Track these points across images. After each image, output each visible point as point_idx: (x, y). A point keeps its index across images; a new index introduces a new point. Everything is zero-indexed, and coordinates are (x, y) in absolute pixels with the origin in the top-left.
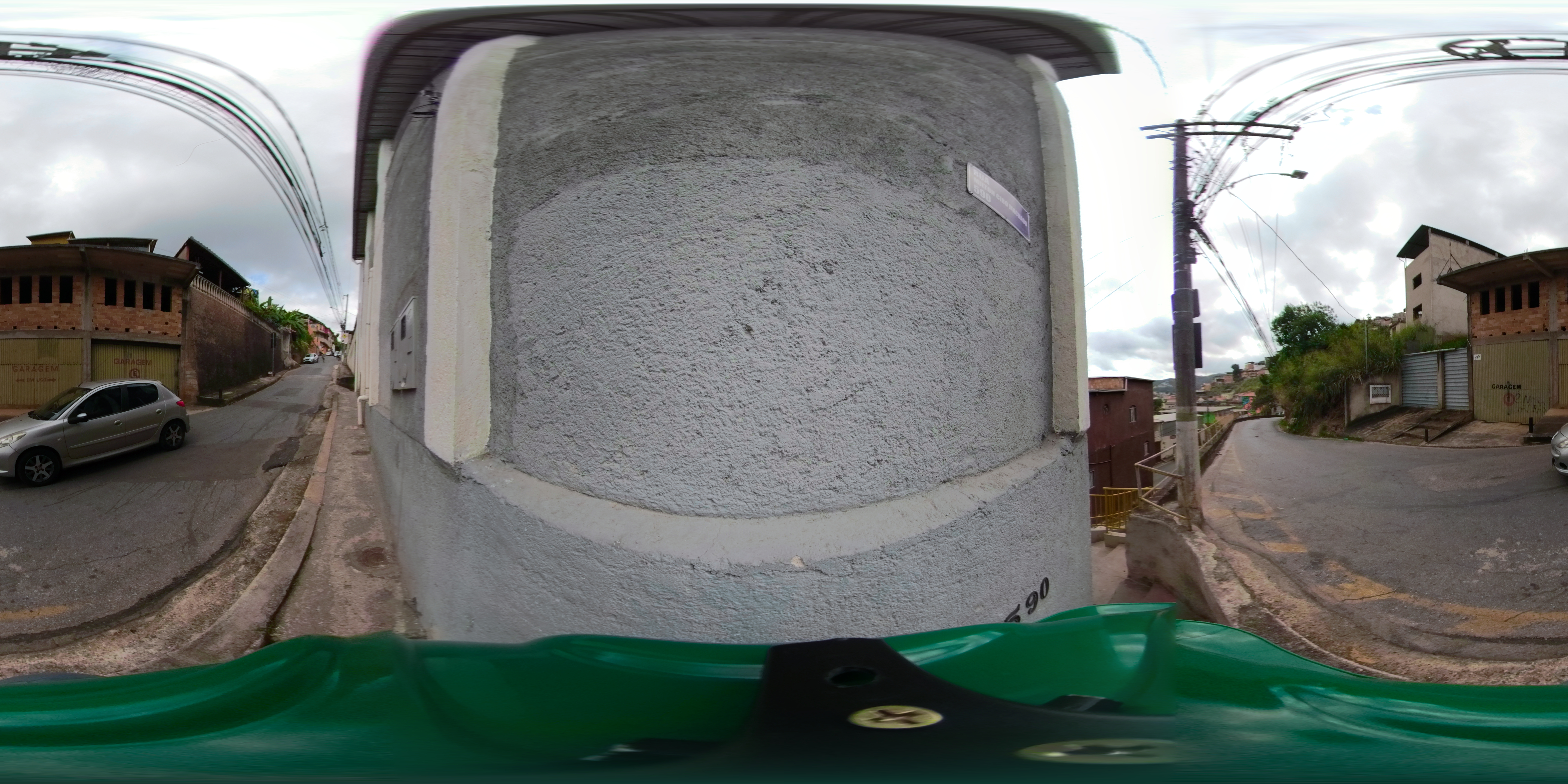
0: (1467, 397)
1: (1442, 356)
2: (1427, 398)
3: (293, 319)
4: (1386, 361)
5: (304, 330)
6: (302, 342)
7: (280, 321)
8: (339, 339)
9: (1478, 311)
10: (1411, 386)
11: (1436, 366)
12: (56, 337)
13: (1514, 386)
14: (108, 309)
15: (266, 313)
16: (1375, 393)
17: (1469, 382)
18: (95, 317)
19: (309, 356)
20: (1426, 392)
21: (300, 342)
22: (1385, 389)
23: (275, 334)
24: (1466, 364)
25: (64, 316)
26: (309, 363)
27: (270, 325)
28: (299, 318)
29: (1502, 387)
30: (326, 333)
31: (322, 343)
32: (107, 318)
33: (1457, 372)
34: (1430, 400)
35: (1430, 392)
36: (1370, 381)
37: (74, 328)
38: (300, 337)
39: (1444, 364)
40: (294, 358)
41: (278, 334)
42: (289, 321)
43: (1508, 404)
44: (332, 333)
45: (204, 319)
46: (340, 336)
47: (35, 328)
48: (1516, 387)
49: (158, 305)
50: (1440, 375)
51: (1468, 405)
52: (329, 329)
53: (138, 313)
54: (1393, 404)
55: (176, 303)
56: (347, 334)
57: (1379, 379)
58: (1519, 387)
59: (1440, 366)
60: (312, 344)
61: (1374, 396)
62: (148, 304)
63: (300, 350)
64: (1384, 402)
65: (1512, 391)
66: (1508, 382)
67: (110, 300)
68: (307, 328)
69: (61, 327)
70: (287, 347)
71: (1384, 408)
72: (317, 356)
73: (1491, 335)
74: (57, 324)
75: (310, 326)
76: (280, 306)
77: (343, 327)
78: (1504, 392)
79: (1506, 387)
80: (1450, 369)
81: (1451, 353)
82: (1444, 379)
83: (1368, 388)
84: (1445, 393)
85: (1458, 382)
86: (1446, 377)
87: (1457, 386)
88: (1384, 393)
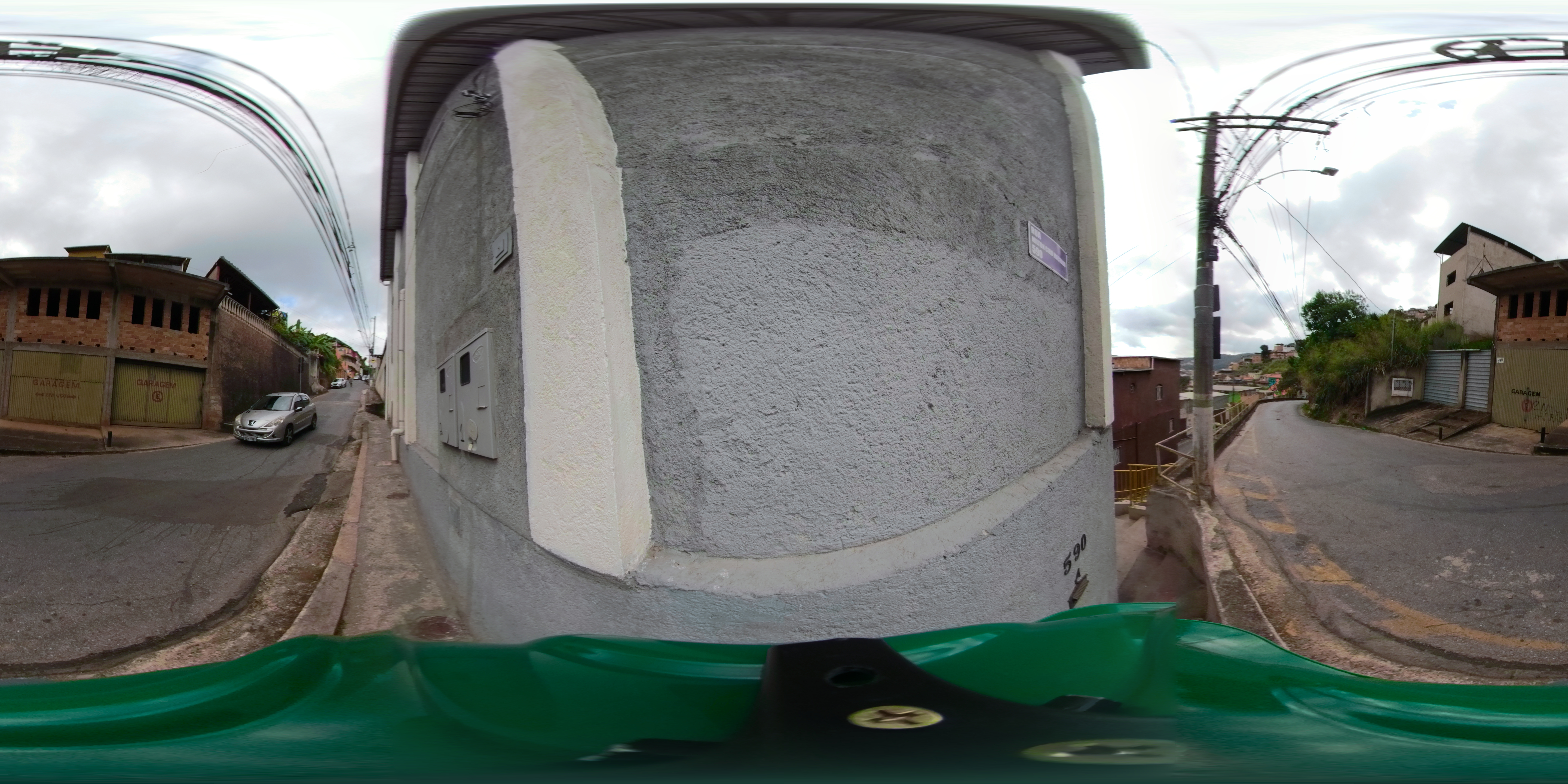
0: (1487, 399)
1: (1466, 356)
2: (1448, 395)
3: (321, 343)
4: (1411, 356)
5: (331, 354)
6: (330, 366)
7: (308, 345)
8: (367, 363)
9: (1506, 314)
10: (1434, 382)
11: (1460, 365)
12: (80, 353)
13: (1533, 393)
14: (134, 327)
15: (295, 336)
16: (1397, 386)
17: (1489, 384)
18: (121, 335)
19: (336, 381)
20: (1447, 390)
21: (327, 366)
22: (1407, 383)
23: (303, 359)
24: (1489, 366)
25: (90, 332)
26: (337, 388)
27: (298, 349)
28: (327, 342)
29: (1521, 392)
30: (353, 356)
31: (349, 367)
32: (133, 337)
33: (1479, 373)
34: (1451, 398)
35: (1451, 390)
36: (1393, 373)
37: (98, 345)
38: (328, 361)
39: (1468, 364)
40: (321, 383)
41: (305, 359)
42: (316, 345)
43: (1526, 410)
44: (360, 357)
45: (232, 341)
46: (368, 360)
47: (59, 342)
48: (1535, 394)
49: (185, 326)
50: (1462, 374)
51: (1486, 407)
52: (356, 352)
53: (164, 333)
54: (1414, 399)
55: (204, 324)
56: (375, 359)
57: (1402, 373)
58: (1538, 394)
59: (1464, 365)
60: (340, 368)
61: (1396, 389)
62: (176, 325)
63: (328, 374)
64: (1406, 395)
65: (1531, 398)
66: (1528, 388)
67: (137, 319)
68: (334, 352)
69: (85, 343)
70: (314, 372)
71: (1405, 401)
72: (345, 381)
73: (1516, 340)
74: (82, 340)
75: (337, 349)
76: (308, 329)
77: (371, 351)
78: (1523, 398)
79: (1525, 393)
80: (1472, 369)
81: (1476, 354)
82: (1466, 379)
83: (1390, 381)
84: (1466, 393)
85: (1479, 383)
86: (1468, 377)
87: (1478, 387)
88: (1406, 387)
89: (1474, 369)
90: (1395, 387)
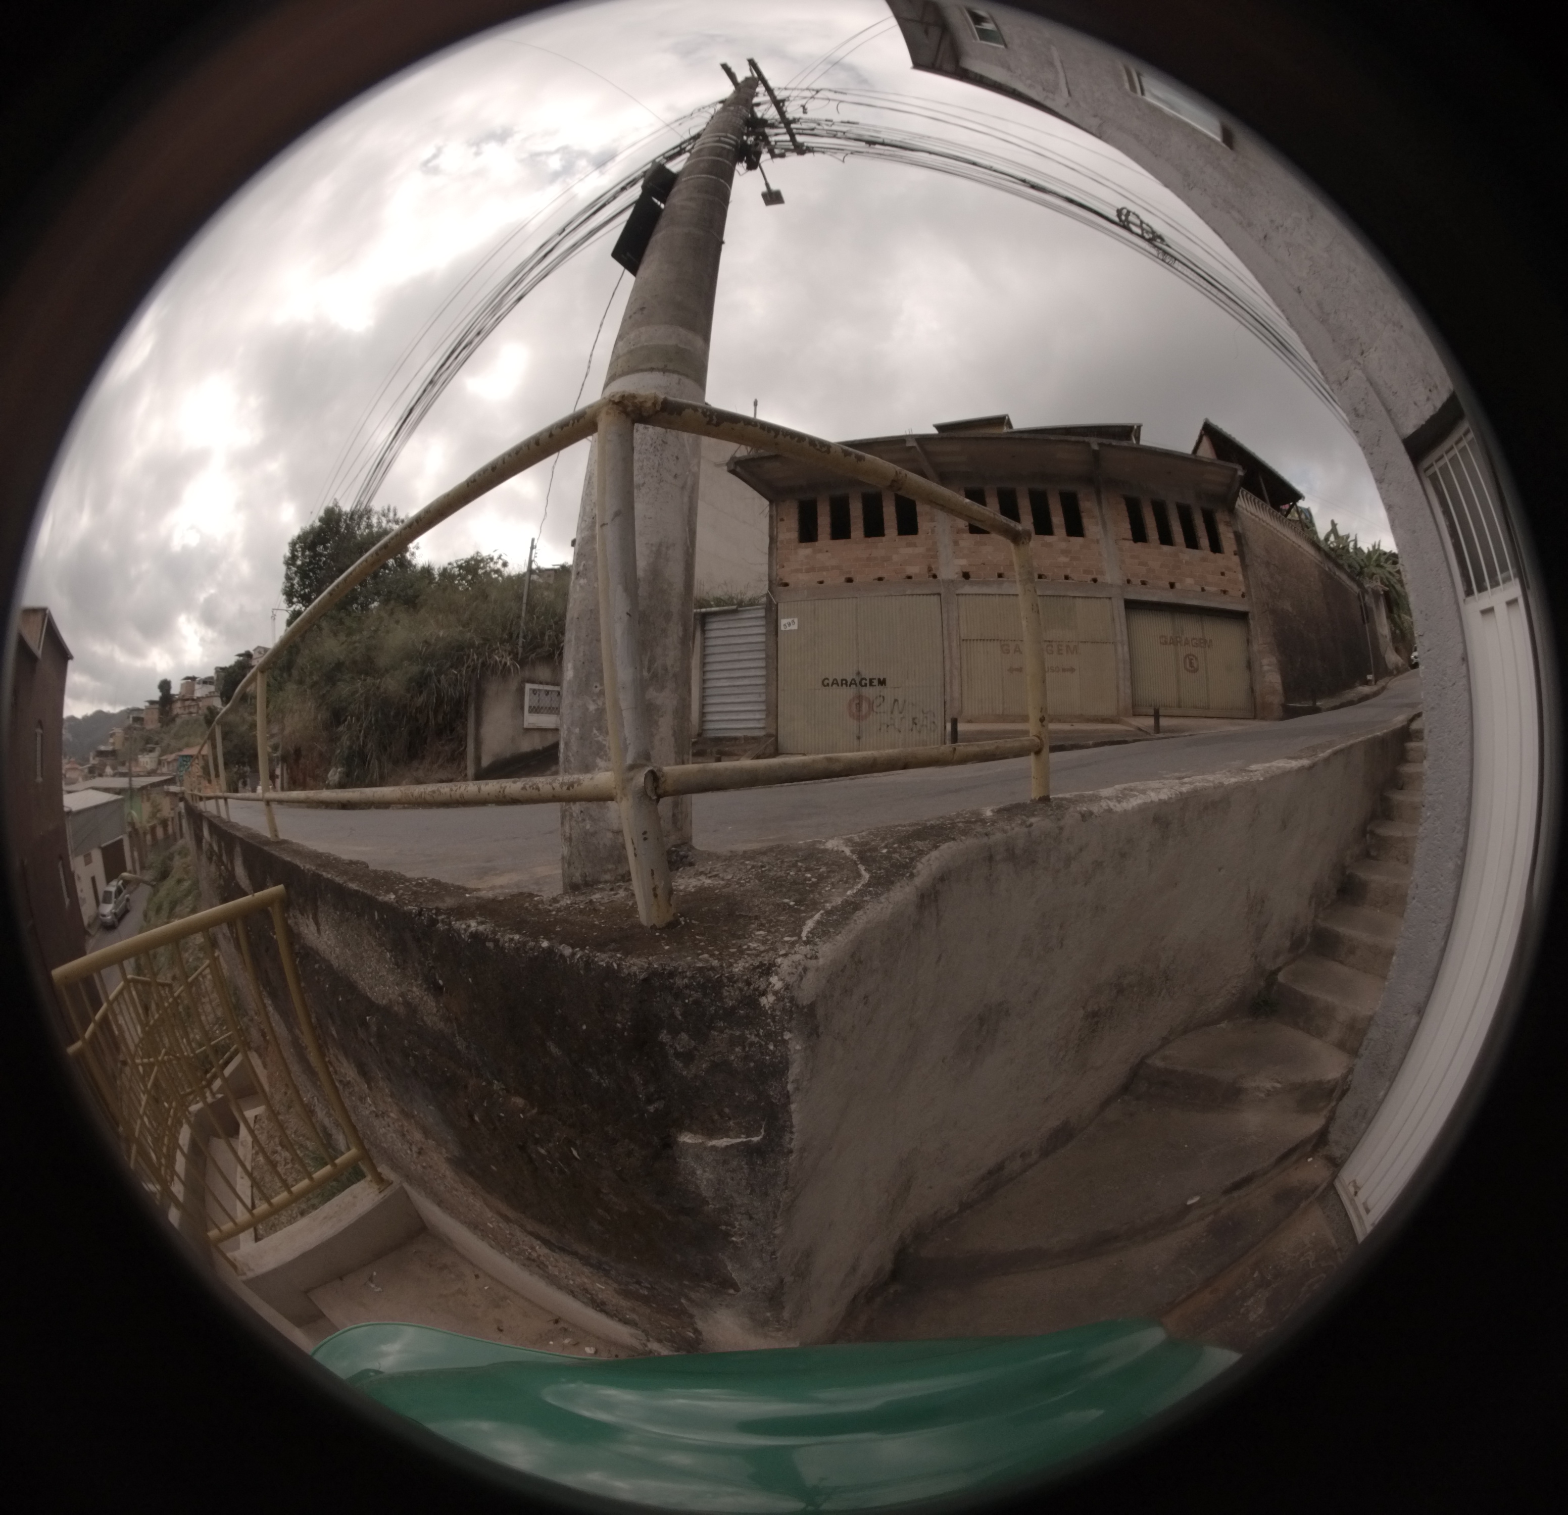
0: (763, 707)
1: (702, 625)
9: (793, 535)
13: (871, 681)
16: (532, 702)
17: (766, 677)
22: (556, 695)
24: (762, 639)
29: (844, 682)
33: (735, 657)
36: (527, 673)
39: (705, 639)
43: (859, 718)
48: (876, 682)
50: (695, 662)
51: (761, 725)
58: (882, 682)
59: (696, 643)
64: (553, 725)
65: (869, 692)
66: (858, 673)
71: (551, 737)
73: (821, 582)
78: (849, 693)
79: (853, 683)
80: (716, 650)
81: (723, 618)
82: (704, 673)
83: (521, 691)
84: (705, 702)
85: (738, 678)
86: (708, 668)
87: (734, 686)
88: (553, 706)
89: (723, 649)
90: (530, 707)
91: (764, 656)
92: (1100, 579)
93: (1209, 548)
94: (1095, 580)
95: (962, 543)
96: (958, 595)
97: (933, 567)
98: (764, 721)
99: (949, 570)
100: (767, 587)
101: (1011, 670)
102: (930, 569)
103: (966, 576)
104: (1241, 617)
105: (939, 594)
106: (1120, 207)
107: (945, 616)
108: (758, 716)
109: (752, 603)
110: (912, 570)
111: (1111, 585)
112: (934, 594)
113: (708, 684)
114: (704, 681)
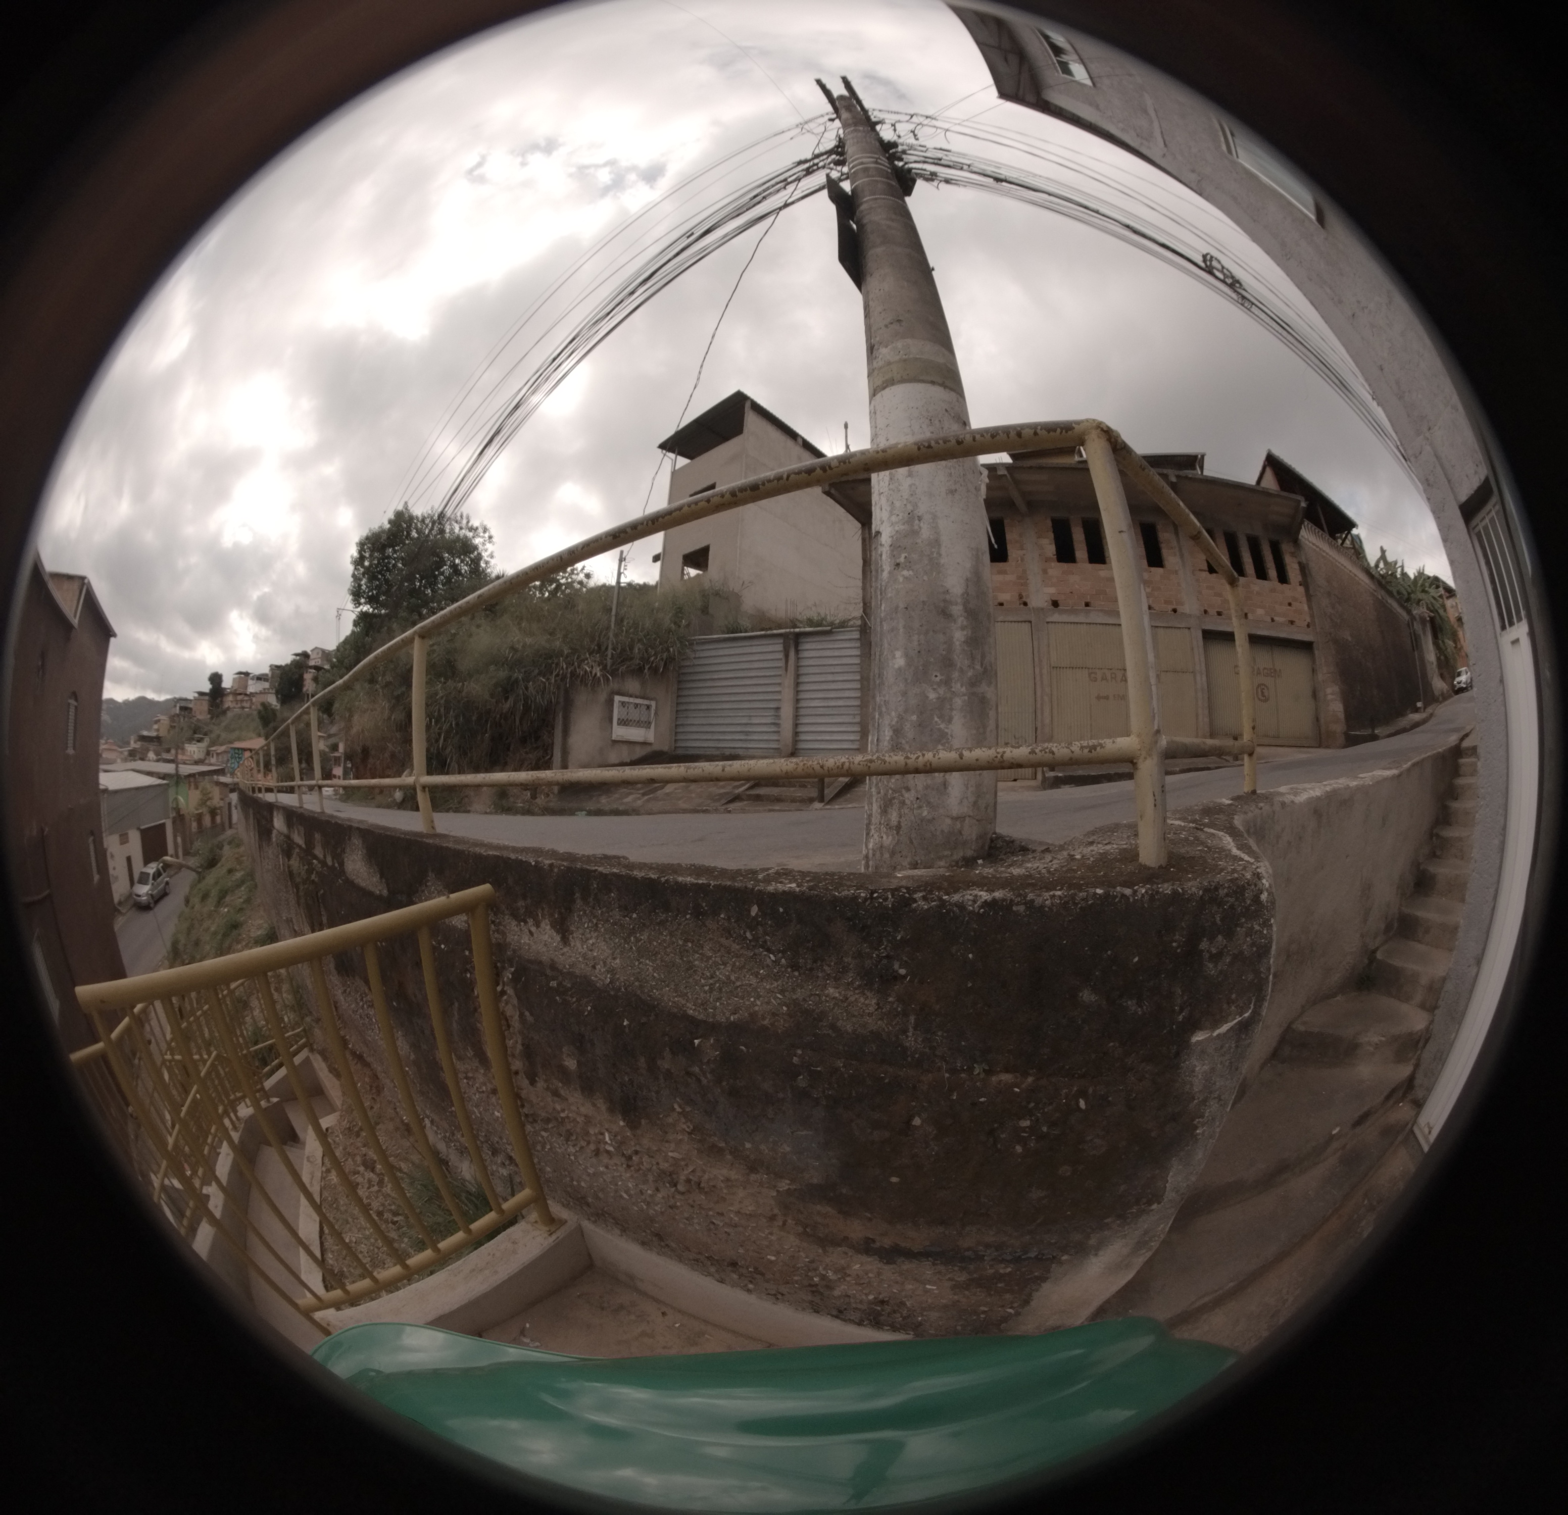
0: (856, 727)
1: (796, 645)
2: (749, 732)
10: (704, 707)
11: (781, 664)
16: (624, 717)
17: (860, 698)
20: (744, 721)
22: (645, 709)
24: (857, 661)
33: (830, 678)
34: (755, 737)
35: (755, 721)
39: (798, 659)
50: (789, 681)
54: (656, 747)
57: (634, 686)
59: (790, 664)
61: (621, 725)
64: (641, 738)
71: (641, 749)
80: (811, 670)
81: (817, 639)
82: (797, 692)
83: (610, 703)
84: (798, 722)
85: (832, 699)
86: (802, 688)
87: (828, 707)
88: (642, 719)
89: (817, 670)
90: (619, 719)
91: (858, 677)
92: (1180, 609)
93: (1277, 580)
94: (1175, 611)
95: (1051, 572)
96: (1048, 623)
97: (1024, 594)
98: (858, 743)
99: (1039, 598)
100: (861, 610)
101: (1099, 698)
102: (1021, 597)
103: (1055, 604)
104: (1306, 647)
105: (1030, 622)
106: (1205, 253)
107: (1036, 643)
108: (852, 737)
109: (843, 624)
110: (1004, 597)
111: (1190, 616)
112: (1025, 622)
113: (802, 704)
114: (798, 701)
